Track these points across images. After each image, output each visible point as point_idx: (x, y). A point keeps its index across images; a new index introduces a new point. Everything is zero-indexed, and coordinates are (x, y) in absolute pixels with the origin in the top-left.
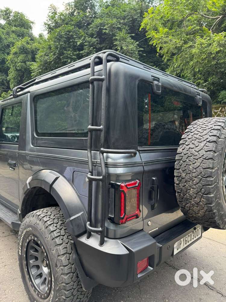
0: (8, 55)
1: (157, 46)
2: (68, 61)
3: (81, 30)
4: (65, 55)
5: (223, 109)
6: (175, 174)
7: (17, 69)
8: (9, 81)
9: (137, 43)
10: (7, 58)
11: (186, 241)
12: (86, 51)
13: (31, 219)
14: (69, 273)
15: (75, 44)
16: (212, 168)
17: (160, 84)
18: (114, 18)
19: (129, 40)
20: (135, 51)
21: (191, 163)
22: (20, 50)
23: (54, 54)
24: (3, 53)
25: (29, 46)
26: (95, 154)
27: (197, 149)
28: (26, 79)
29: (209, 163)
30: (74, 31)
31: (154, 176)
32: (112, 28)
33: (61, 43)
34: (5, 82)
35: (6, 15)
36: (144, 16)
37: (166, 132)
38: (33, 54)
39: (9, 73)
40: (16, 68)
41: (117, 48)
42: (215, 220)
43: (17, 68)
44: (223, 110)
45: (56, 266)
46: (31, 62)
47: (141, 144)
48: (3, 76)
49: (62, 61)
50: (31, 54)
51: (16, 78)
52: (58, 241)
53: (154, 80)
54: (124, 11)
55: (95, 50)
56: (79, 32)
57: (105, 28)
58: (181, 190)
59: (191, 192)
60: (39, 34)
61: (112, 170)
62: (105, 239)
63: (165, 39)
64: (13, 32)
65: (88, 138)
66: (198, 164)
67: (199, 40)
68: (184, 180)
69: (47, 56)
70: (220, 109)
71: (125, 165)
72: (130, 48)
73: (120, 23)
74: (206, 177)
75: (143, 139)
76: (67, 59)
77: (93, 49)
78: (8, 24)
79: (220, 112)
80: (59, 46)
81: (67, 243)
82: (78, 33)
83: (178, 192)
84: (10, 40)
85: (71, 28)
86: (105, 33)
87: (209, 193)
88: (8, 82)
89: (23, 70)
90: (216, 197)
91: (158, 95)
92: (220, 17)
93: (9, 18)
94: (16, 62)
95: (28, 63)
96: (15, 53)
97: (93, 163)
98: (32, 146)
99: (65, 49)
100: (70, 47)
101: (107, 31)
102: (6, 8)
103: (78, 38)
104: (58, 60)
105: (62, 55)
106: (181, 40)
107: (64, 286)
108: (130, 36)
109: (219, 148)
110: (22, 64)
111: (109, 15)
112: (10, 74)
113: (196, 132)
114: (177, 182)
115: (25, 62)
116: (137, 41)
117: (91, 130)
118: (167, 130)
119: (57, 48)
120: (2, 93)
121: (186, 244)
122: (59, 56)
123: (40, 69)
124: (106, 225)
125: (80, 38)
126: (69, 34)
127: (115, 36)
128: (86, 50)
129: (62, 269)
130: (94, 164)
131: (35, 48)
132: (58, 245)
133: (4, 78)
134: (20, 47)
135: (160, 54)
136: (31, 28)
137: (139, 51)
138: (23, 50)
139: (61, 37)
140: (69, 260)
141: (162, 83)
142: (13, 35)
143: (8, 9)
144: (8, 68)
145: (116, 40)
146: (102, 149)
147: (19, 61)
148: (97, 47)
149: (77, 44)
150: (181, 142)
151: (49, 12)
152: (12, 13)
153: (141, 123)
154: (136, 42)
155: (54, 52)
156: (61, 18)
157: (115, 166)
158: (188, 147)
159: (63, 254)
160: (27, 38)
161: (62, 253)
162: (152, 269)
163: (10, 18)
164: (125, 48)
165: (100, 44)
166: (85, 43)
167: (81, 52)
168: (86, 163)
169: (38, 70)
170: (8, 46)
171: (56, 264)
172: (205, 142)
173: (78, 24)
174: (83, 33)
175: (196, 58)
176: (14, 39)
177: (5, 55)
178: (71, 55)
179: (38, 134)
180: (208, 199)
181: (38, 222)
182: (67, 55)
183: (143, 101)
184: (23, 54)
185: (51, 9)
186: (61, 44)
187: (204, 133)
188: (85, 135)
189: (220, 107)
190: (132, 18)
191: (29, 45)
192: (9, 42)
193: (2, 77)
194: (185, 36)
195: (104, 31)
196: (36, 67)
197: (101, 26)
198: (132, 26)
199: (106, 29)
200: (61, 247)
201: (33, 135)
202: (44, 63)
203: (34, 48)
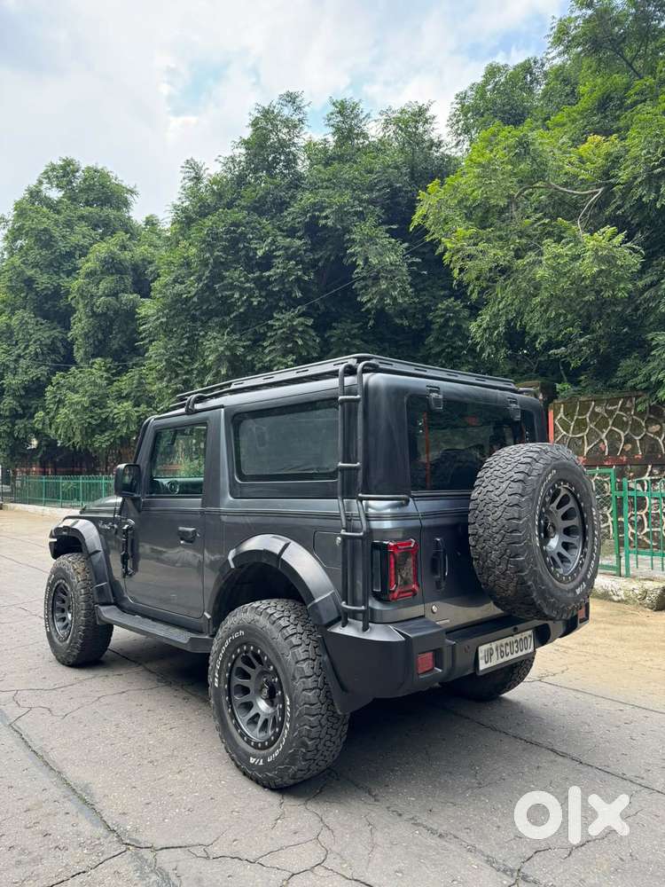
0: (68, 277)
1: (452, 266)
2: (233, 295)
3: (264, 221)
4: (225, 282)
5: (628, 402)
6: (470, 532)
7: (94, 313)
8: (72, 343)
9: (406, 245)
10: (66, 284)
11: (502, 651)
12: (278, 271)
13: (243, 616)
14: (314, 688)
15: (251, 254)
16: (519, 519)
17: (441, 397)
18: (346, 188)
19: (385, 240)
20: (399, 265)
21: (489, 513)
22: (104, 266)
23: (199, 279)
24: (55, 272)
25: (127, 255)
26: (348, 503)
27: (497, 493)
28: (119, 336)
29: (514, 512)
30: (247, 223)
31: (438, 537)
32: (341, 213)
33: (216, 253)
34: (59, 344)
35: (64, 176)
36: (418, 198)
37: (459, 468)
38: (136, 273)
39: (72, 322)
40: (92, 310)
41: (356, 260)
42: (533, 599)
43: (95, 309)
44: (628, 406)
45: (294, 678)
46: (132, 294)
47: (416, 487)
48: (54, 329)
49: (220, 295)
50: (131, 273)
51: (90, 334)
52: (295, 640)
53: (431, 391)
54: (370, 172)
55: (300, 266)
56: (260, 224)
57: (324, 214)
58: (480, 554)
59: (493, 556)
60: (144, 219)
61: (375, 524)
62: (370, 624)
63: (472, 250)
64: (82, 218)
65: (338, 480)
66: (499, 513)
67: (550, 248)
68: (482, 539)
69: (182, 283)
70: (620, 402)
71: (394, 517)
72: (388, 259)
73: (361, 201)
74: (511, 532)
75: (419, 480)
76: (231, 290)
77: (297, 264)
78: (70, 198)
79: (621, 410)
80: (211, 261)
81: (308, 645)
82: (259, 226)
83: (476, 559)
84: (75, 239)
85: (241, 216)
86: (325, 226)
87: (517, 555)
88: (69, 346)
89: (111, 313)
90: (527, 560)
91: (438, 414)
92: (597, 192)
93: (72, 182)
94: (92, 296)
95: (125, 297)
96: (91, 274)
97: (347, 516)
98: (231, 499)
99: (225, 265)
100: (237, 261)
101: (330, 223)
102: (64, 160)
103: (259, 239)
104: (207, 293)
105: (219, 282)
106: (508, 249)
107: (308, 708)
108: (387, 231)
109: (529, 489)
110: (110, 298)
111: (332, 183)
112: (74, 324)
113: (498, 468)
114: (473, 543)
115: (116, 295)
116: (404, 242)
117: (342, 469)
118: (461, 464)
119: (207, 265)
120: (54, 374)
121: (502, 657)
122: (210, 284)
123: (163, 317)
124: (370, 604)
125: (262, 239)
126: (234, 232)
127: (350, 232)
128: (278, 268)
129: (304, 683)
130: (349, 518)
131: (141, 258)
132: (294, 646)
133: (57, 334)
134: (105, 258)
135: (460, 283)
136: (126, 204)
137: (410, 265)
138: (112, 266)
139: (216, 237)
140: (313, 668)
141: (444, 396)
142: (82, 228)
143: (68, 163)
144: (71, 311)
145: (353, 241)
146: (360, 495)
147: (100, 293)
148: (307, 261)
149: (256, 254)
150: (477, 483)
151: (184, 179)
152: (80, 172)
153: (414, 454)
154: (401, 244)
155: (197, 274)
156: (213, 191)
157: (379, 518)
158: (486, 489)
159: (304, 660)
160: (121, 236)
161: (303, 658)
162: (440, 671)
163: (74, 185)
164: (374, 261)
165: (311, 250)
166: (274, 251)
167: (267, 274)
168: (337, 517)
169: (158, 319)
170: (69, 255)
171: (294, 676)
172: (508, 482)
173: (258, 205)
174: (270, 227)
175: (546, 288)
176: (84, 237)
177: (61, 278)
178: (241, 282)
179: (242, 477)
180: (516, 564)
181: (258, 617)
182: (230, 281)
183: (416, 424)
184: (112, 274)
185: (187, 170)
186: (218, 256)
187: (507, 469)
188: (332, 475)
189: (620, 398)
190: (391, 186)
191: (126, 253)
192: (72, 246)
193: (52, 333)
194: (518, 241)
195: (322, 222)
196: (151, 312)
197: (316, 210)
198: (391, 205)
199: (326, 217)
200: (300, 650)
201: (232, 479)
202: (172, 302)
203: (138, 258)
